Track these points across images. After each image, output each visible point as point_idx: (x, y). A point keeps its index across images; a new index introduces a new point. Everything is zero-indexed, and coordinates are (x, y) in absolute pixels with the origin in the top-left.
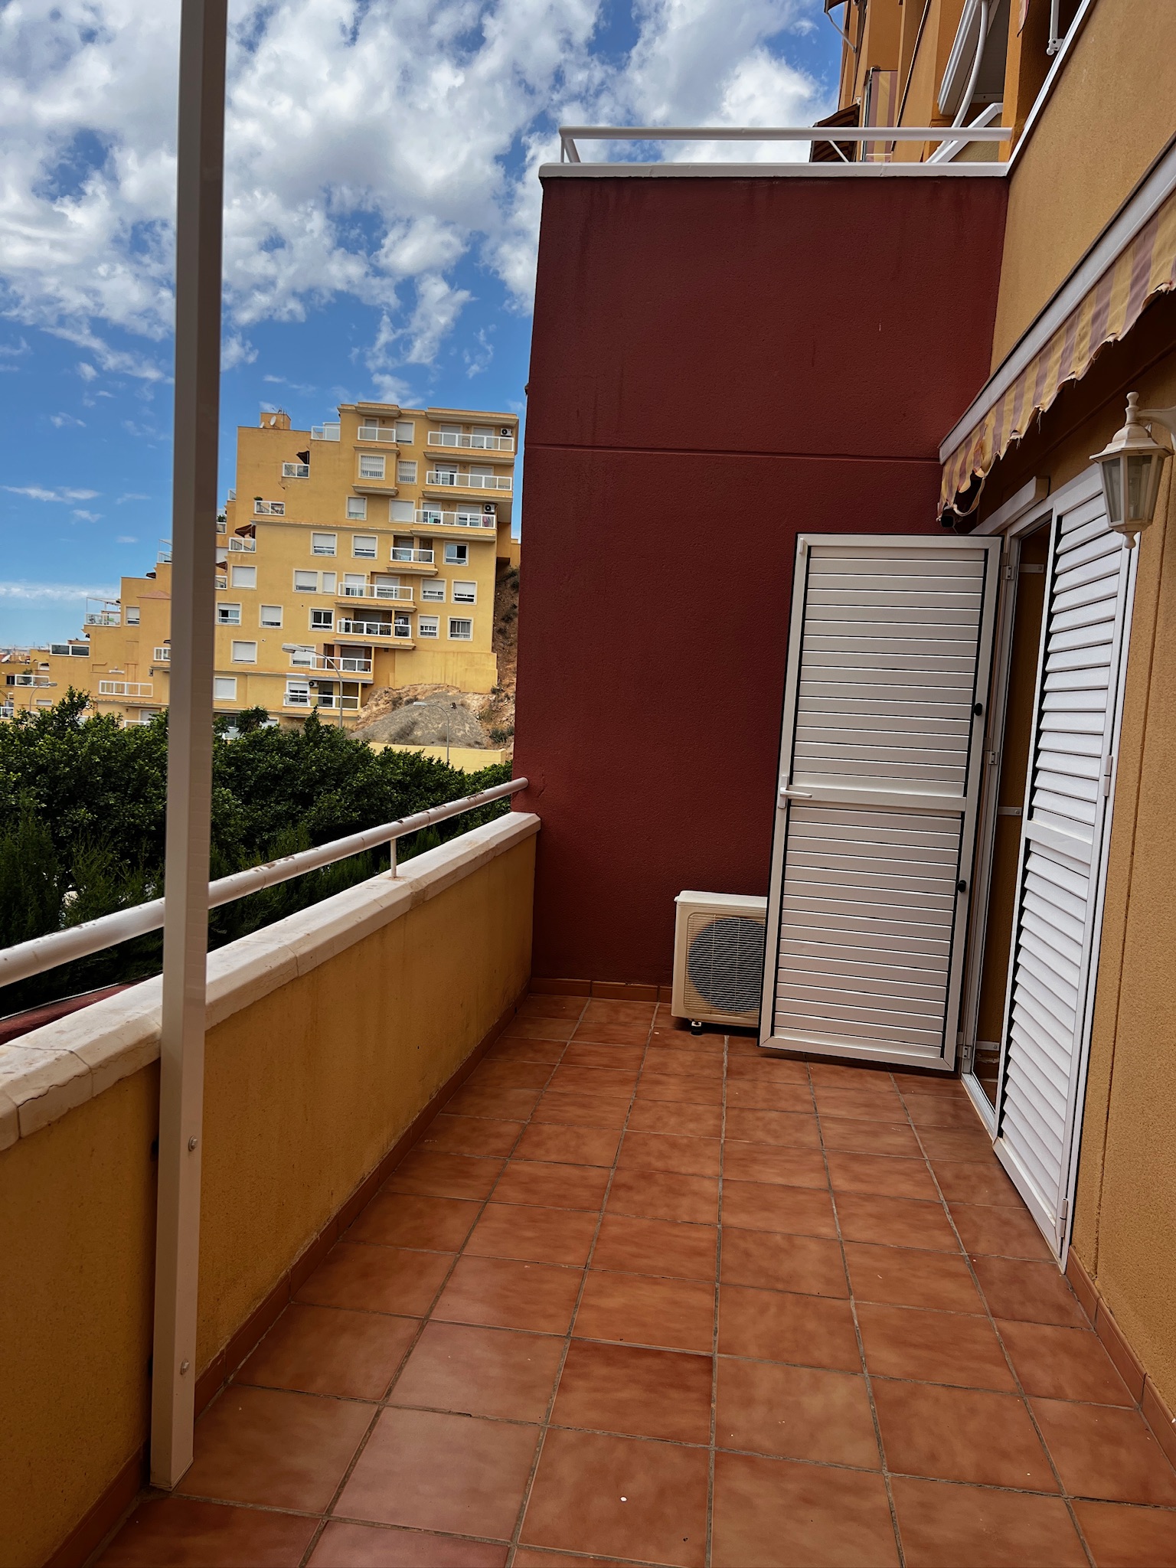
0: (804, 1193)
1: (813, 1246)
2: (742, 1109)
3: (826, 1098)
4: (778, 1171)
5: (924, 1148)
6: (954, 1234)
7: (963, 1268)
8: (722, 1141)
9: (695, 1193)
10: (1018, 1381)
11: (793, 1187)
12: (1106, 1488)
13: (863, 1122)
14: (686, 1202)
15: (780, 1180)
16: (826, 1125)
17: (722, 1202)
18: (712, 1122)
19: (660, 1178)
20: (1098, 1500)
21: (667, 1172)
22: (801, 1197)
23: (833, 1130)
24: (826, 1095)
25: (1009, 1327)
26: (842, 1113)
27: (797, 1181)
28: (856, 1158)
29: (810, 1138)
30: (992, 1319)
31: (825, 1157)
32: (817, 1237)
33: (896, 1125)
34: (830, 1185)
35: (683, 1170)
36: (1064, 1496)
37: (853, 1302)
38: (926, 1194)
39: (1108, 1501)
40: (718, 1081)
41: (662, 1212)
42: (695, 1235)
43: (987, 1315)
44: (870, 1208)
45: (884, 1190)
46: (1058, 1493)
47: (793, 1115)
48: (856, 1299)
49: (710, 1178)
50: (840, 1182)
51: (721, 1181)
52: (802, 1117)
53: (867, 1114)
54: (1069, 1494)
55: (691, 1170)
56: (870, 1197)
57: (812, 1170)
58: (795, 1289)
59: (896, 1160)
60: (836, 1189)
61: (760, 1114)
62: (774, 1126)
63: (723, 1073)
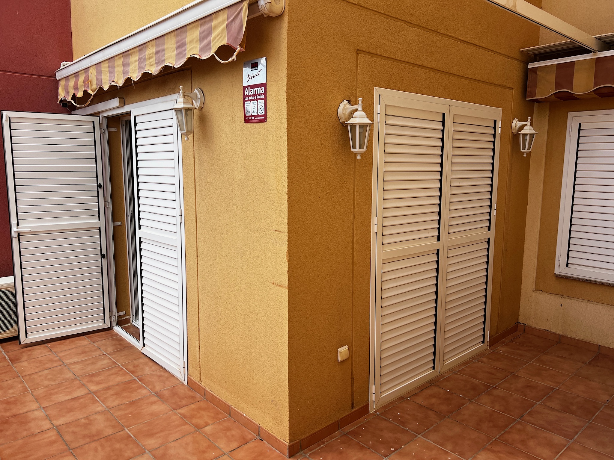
0: (81, 398)
1: (98, 417)
2: (30, 375)
3: (64, 356)
4: (65, 394)
5: (116, 361)
6: (146, 388)
7: (155, 399)
8: (31, 392)
9: (34, 419)
10: (194, 427)
11: (75, 398)
12: (234, 445)
13: (86, 360)
14: (32, 424)
15: (68, 398)
16: (71, 367)
17: (48, 417)
18: (19, 386)
19: (12, 420)
20: (235, 449)
21: (14, 416)
22: (81, 400)
23: (76, 368)
24: (63, 354)
25: (182, 411)
26: (75, 360)
27: (75, 395)
28: (92, 375)
29: (69, 375)
30: (175, 411)
31: (80, 380)
32: (97, 413)
33: (100, 356)
34: (89, 391)
35: (21, 412)
36: (226, 454)
37: (127, 430)
38: (127, 378)
39: (237, 448)
40: (9, 367)
41: (25, 433)
42: (46, 436)
43: (172, 410)
44: (111, 392)
45: (111, 383)
46: (224, 454)
47: (55, 369)
48: (127, 428)
49: (36, 410)
50: (93, 388)
51: (42, 409)
52: (60, 367)
53: (86, 356)
54: (227, 452)
55: (25, 410)
56: (108, 388)
57: (79, 388)
58: (102, 436)
59: (109, 370)
60: (93, 391)
61: (40, 374)
62: (49, 376)
63: (9, 362)
